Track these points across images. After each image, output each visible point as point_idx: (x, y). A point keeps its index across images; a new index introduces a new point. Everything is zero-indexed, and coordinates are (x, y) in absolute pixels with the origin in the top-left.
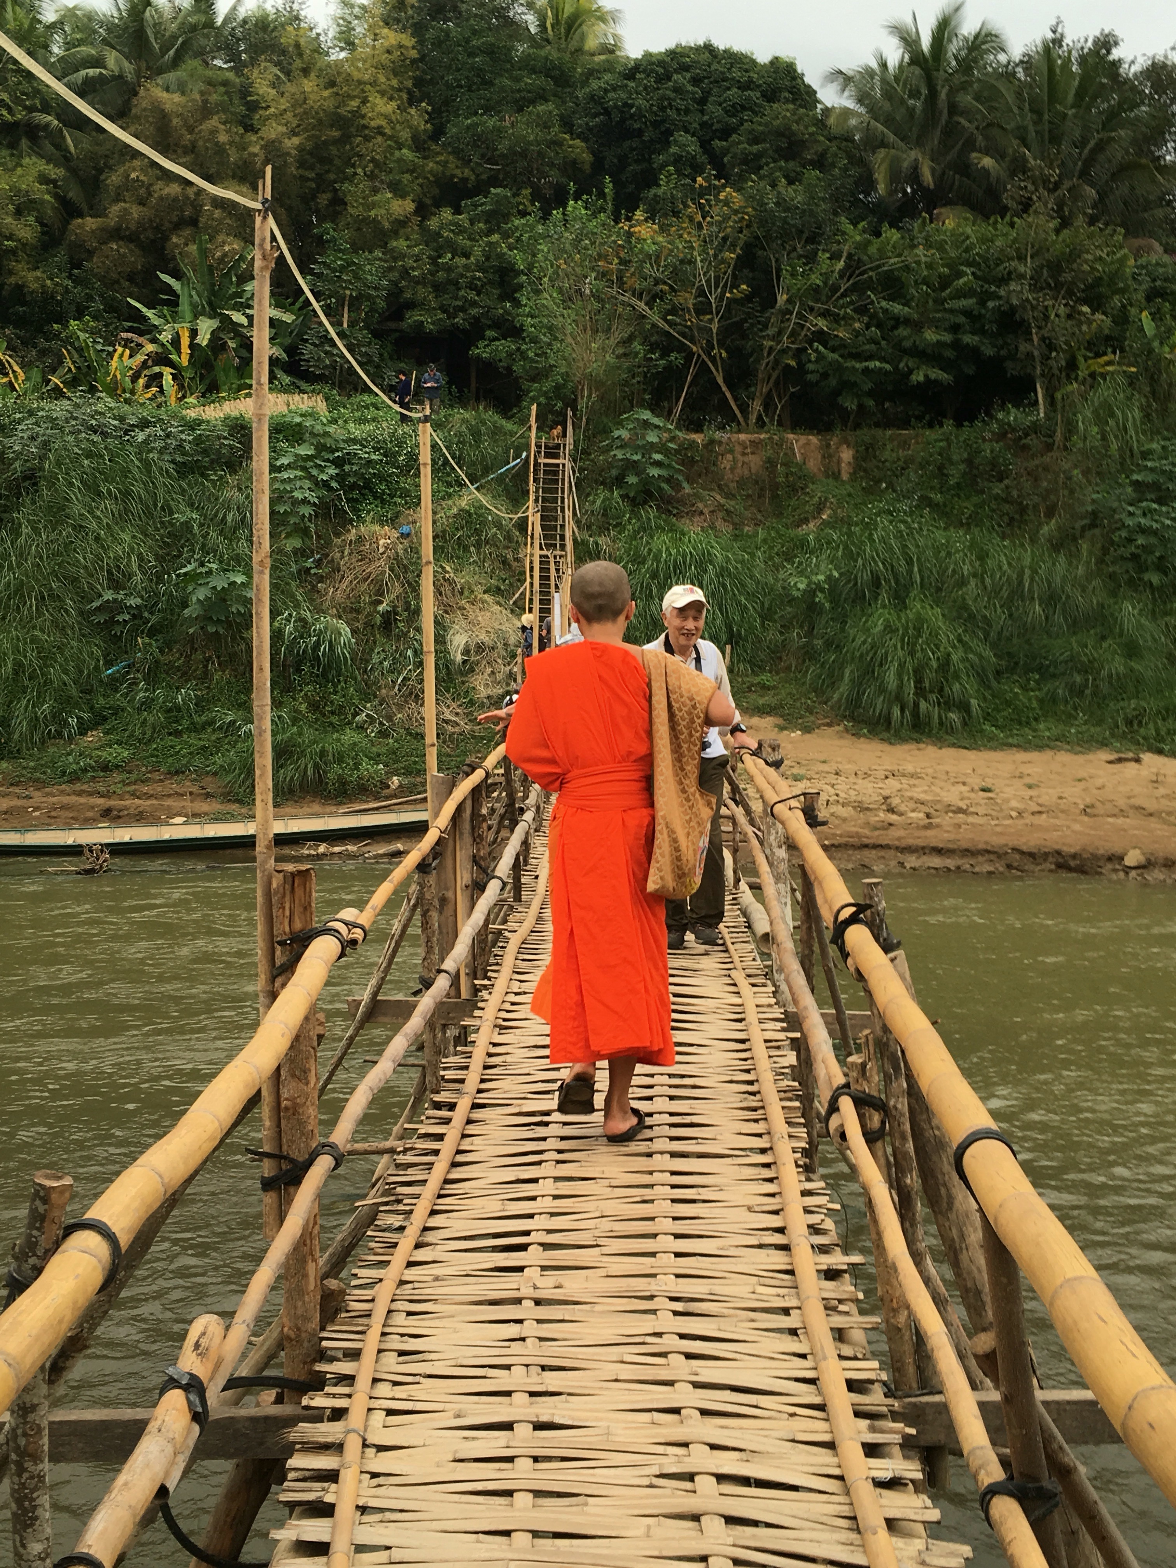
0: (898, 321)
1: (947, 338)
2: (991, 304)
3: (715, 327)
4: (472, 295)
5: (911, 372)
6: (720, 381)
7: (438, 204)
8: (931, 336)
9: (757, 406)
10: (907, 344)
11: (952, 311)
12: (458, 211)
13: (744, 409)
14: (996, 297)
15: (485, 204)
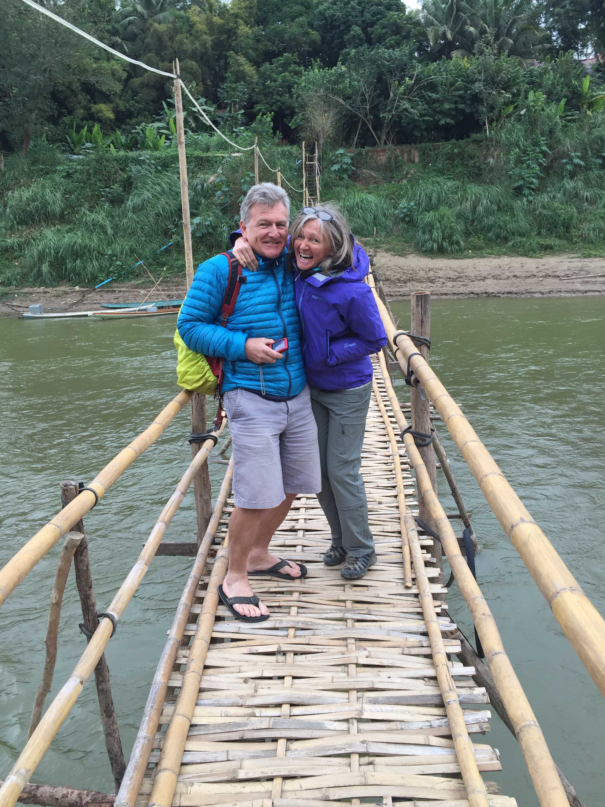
0: (435, 101)
1: (453, 106)
2: (469, 92)
3: (368, 107)
4: (278, 98)
5: (439, 121)
6: (371, 128)
7: (264, 61)
8: (447, 106)
9: (384, 137)
10: (438, 110)
11: (454, 96)
12: (271, 64)
13: (379, 138)
14: (471, 89)
15: (281, 60)
